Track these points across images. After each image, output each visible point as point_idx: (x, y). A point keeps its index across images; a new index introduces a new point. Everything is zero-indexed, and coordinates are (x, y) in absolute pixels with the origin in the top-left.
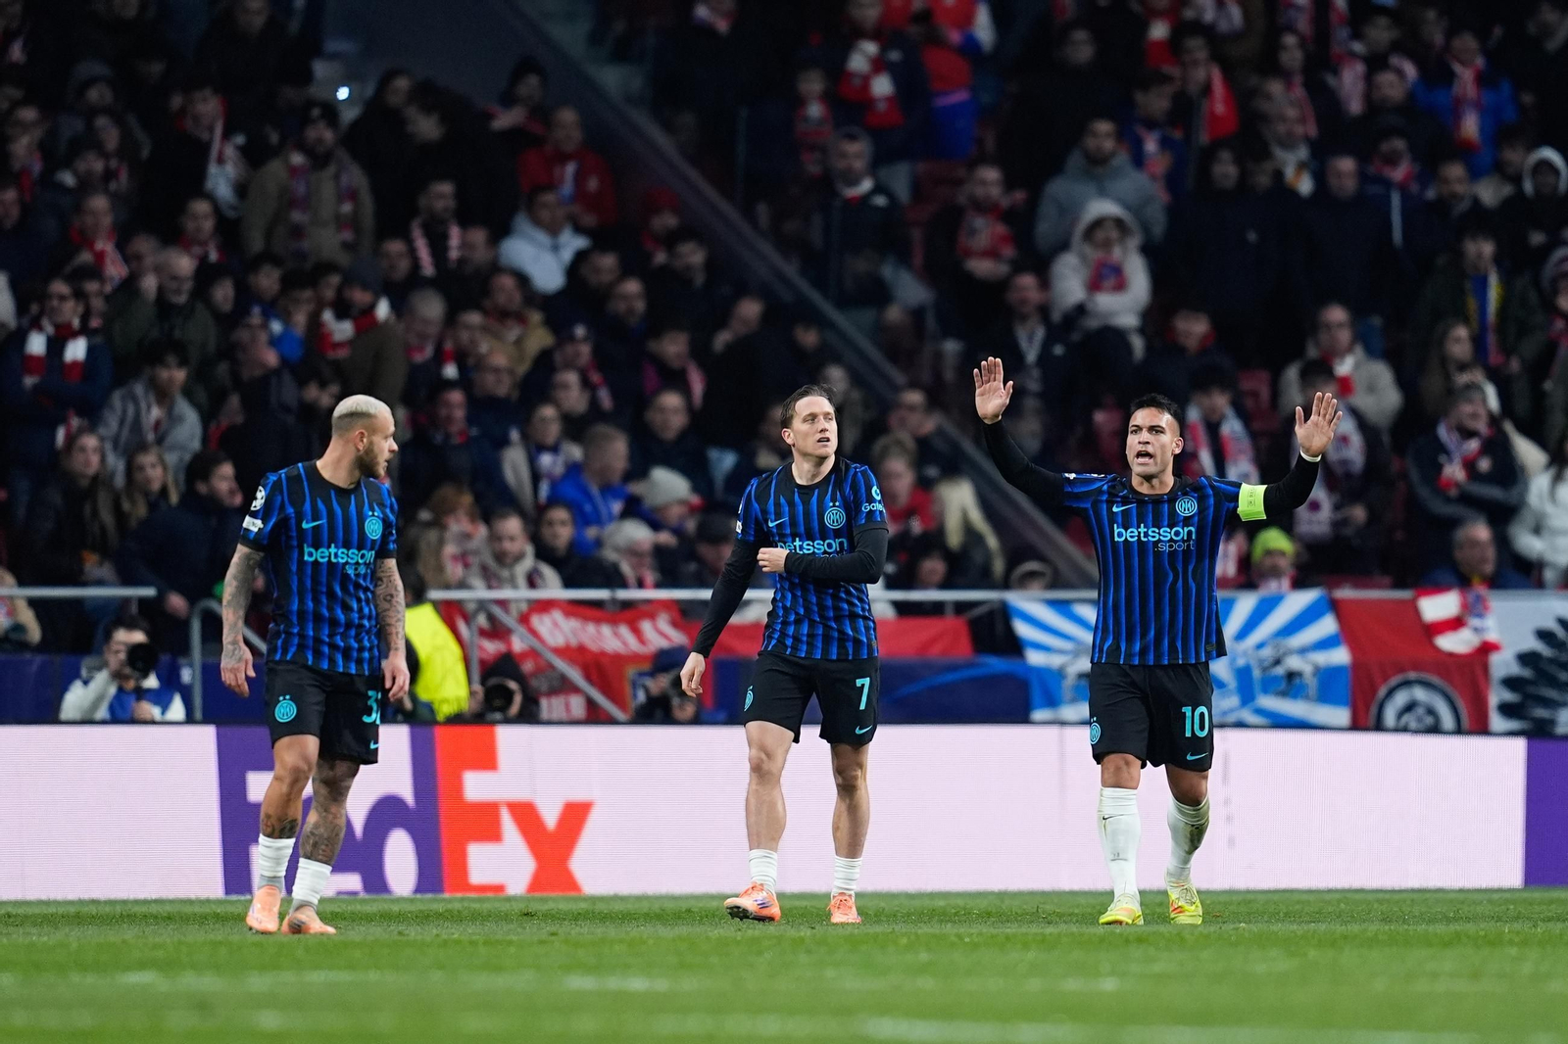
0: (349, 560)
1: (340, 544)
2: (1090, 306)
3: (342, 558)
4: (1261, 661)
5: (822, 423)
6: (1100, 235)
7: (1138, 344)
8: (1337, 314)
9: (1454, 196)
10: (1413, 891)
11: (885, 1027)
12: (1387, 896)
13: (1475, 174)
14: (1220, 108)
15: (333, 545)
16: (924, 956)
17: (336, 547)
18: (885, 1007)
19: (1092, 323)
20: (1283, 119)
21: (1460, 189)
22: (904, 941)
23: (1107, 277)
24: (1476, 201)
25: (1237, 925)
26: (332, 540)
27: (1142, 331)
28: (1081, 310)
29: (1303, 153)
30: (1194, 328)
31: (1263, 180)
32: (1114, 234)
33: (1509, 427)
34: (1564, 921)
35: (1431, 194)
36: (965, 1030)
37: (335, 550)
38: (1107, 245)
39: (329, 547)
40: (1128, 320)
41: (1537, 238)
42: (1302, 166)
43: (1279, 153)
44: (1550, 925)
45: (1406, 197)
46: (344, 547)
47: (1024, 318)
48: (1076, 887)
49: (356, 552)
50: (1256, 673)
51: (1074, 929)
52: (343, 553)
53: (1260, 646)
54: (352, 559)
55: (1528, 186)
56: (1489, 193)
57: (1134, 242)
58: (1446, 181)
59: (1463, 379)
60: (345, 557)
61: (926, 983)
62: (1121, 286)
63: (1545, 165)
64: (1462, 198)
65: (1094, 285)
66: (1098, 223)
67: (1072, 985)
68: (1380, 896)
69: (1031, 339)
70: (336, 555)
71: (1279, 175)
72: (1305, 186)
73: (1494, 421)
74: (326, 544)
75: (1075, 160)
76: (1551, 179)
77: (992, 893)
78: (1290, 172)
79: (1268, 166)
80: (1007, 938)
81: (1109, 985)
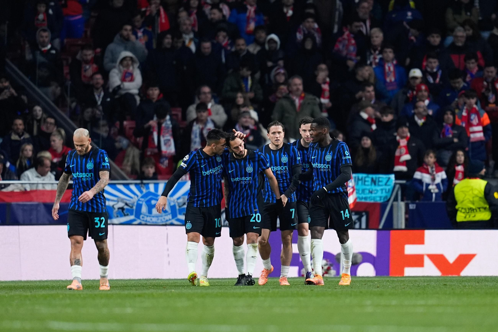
0: (83, 176)
1: (80, 172)
2: (122, 86)
3: (81, 176)
4: (178, 204)
5: (278, 135)
6: (125, 62)
7: (138, 99)
8: (207, 89)
9: (241, 49)
10: (229, 279)
11: (55, 325)
12: (220, 281)
13: (248, 43)
14: (163, 21)
15: (77, 172)
16: (68, 301)
17: (78, 173)
18: (56, 318)
19: (123, 92)
20: (185, 24)
21: (243, 47)
22: (61, 296)
23: (127, 76)
24: (248, 52)
25: (171, 290)
26: (77, 171)
27: (139, 94)
28: (119, 87)
29: (192, 36)
30: (155, 92)
31: (180, 45)
32: (130, 62)
33: (261, 126)
34: (279, 288)
35: (233, 49)
36: (81, 326)
37: (78, 174)
38: (128, 66)
39: (76, 173)
40: (135, 91)
41: (270, 64)
42: (191, 40)
43: (184, 36)
44: (274, 290)
45: (226, 51)
46: (81, 172)
47: (97, 89)
48: (118, 278)
49: (85, 174)
50: (177, 208)
51: (117, 292)
52: (81, 174)
53: (178, 199)
54: (84, 176)
55: (267, 47)
56: (253, 49)
57: (137, 65)
58: (239, 45)
59: (243, 109)
60: (82, 175)
61: (69, 310)
62: (132, 80)
63: (272, 40)
64: (244, 50)
65: (123, 80)
66: (124, 58)
67: (117, 311)
68: (218, 280)
69: (99, 96)
70: (79, 175)
71: (184, 42)
72: (193, 47)
73: (256, 124)
74: (75, 172)
75: (117, 38)
76: (274, 45)
77: (90, 280)
78: (187, 42)
79: (181, 40)
80: (95, 295)
81: (129, 310)
